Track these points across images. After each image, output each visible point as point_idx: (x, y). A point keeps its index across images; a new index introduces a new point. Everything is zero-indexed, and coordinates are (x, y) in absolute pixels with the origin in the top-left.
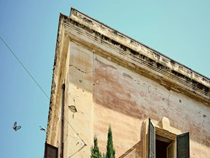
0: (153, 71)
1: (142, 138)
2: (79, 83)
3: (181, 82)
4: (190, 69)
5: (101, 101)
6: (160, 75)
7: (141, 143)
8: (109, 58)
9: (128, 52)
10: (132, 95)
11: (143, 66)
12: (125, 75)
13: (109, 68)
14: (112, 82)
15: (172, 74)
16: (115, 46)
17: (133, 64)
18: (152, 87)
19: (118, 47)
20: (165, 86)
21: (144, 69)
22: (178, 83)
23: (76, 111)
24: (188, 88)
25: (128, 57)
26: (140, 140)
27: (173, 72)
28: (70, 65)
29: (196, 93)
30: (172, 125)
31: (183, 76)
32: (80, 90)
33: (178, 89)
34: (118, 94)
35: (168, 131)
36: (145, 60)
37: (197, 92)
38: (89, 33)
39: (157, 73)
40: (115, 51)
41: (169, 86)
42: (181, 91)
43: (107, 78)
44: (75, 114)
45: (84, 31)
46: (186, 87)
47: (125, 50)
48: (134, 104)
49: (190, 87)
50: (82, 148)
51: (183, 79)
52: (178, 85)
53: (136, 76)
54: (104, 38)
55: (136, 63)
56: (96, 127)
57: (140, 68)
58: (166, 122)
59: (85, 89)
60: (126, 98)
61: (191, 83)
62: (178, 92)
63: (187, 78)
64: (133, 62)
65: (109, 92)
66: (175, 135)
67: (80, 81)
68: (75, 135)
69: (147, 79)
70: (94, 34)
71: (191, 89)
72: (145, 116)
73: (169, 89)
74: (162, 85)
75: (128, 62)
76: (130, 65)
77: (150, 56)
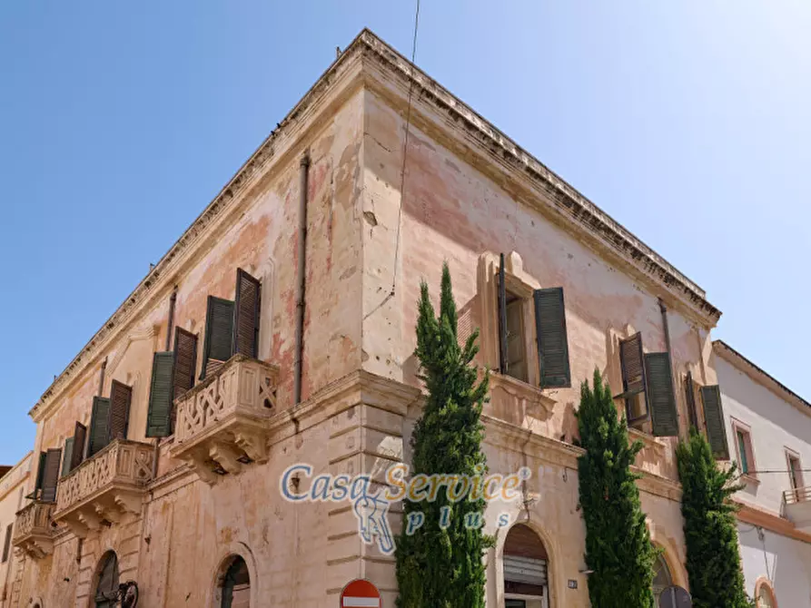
0: (496, 164)
1: (479, 289)
2: (380, 170)
3: (538, 189)
4: (545, 167)
5: (414, 208)
6: (506, 171)
7: (477, 297)
8: (425, 129)
9: (460, 123)
10: (461, 203)
11: (482, 153)
12: (448, 163)
13: (423, 147)
14: (430, 174)
15: (525, 173)
16: (441, 109)
17: (466, 146)
18: (490, 191)
19: (446, 112)
20: (509, 193)
21: (481, 158)
22: (533, 190)
23: (376, 224)
24: (548, 202)
25: (457, 133)
26: (475, 292)
27: (528, 169)
28: (365, 134)
29: (559, 213)
30: (525, 269)
31: (543, 180)
32: (381, 183)
33: (532, 201)
34: (438, 198)
35: (520, 280)
36: (485, 142)
37: (561, 210)
38: (402, 81)
39: (502, 168)
40: (439, 119)
41: (516, 193)
42: (533, 204)
43: (423, 165)
44: (375, 229)
45: (394, 75)
46: (544, 199)
47: (456, 119)
48: (464, 219)
49: (550, 201)
50: (387, 299)
51: (542, 184)
52: (531, 194)
53: (465, 169)
54: (424, 93)
55: (470, 145)
56: (406, 260)
57: (474, 155)
58: (517, 262)
59: (389, 182)
60: (450, 205)
61: (554, 194)
62: (528, 206)
63: (549, 183)
64: (465, 142)
65: (425, 193)
66: (531, 288)
67: (382, 166)
68: (375, 272)
69: (482, 176)
70: (409, 84)
71: (553, 205)
72: (482, 245)
73: (515, 198)
74: (504, 190)
75: (457, 141)
76: (459, 146)
77: (485, 130)
